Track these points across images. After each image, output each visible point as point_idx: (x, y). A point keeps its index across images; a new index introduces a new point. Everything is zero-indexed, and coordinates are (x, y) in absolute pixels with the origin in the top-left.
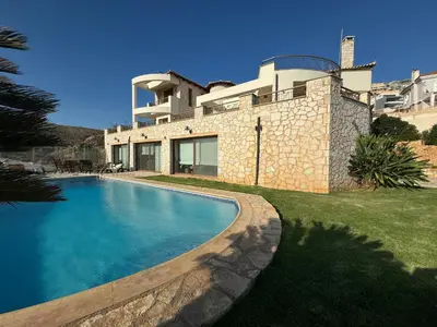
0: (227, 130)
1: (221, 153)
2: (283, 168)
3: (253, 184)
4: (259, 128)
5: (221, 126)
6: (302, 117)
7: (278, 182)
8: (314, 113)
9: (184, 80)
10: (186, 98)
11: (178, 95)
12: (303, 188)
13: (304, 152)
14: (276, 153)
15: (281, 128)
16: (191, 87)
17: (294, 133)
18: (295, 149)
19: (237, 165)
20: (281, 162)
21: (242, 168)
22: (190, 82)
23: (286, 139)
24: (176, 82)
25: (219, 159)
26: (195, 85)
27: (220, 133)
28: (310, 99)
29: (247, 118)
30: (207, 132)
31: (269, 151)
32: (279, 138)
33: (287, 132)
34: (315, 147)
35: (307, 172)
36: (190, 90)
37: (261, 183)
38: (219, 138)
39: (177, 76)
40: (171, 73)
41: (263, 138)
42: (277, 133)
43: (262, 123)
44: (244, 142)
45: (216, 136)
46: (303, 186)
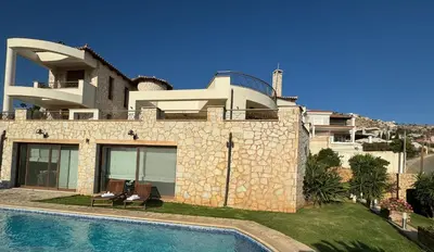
0: (190, 141)
1: (180, 168)
2: (255, 188)
3: (221, 205)
4: (230, 145)
5: (181, 136)
6: (275, 140)
7: (249, 202)
8: (284, 137)
9: (104, 63)
10: (106, 88)
11: (94, 81)
12: (274, 208)
13: (275, 173)
14: (247, 172)
15: (254, 147)
16: (113, 75)
17: (267, 154)
18: (268, 170)
19: (202, 183)
20: (253, 182)
21: (208, 187)
22: (112, 69)
23: (259, 159)
24: (92, 63)
25: (178, 175)
26: (119, 74)
27: (179, 144)
28: (281, 124)
29: (216, 132)
30: (161, 141)
31: (241, 170)
32: (252, 158)
33: (260, 152)
34: (284, 169)
35: (278, 193)
36: (111, 80)
37: (231, 203)
38: (179, 151)
39: (95, 57)
40: (86, 50)
41: (234, 156)
42: (250, 152)
43: (234, 140)
44: (212, 158)
45: (176, 147)
46: (274, 206)
